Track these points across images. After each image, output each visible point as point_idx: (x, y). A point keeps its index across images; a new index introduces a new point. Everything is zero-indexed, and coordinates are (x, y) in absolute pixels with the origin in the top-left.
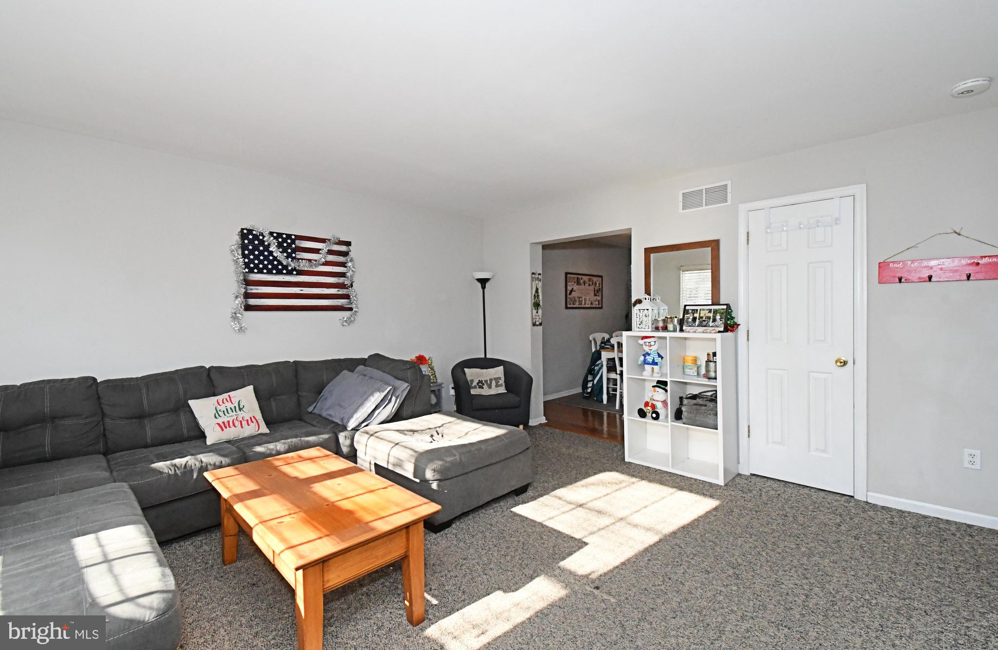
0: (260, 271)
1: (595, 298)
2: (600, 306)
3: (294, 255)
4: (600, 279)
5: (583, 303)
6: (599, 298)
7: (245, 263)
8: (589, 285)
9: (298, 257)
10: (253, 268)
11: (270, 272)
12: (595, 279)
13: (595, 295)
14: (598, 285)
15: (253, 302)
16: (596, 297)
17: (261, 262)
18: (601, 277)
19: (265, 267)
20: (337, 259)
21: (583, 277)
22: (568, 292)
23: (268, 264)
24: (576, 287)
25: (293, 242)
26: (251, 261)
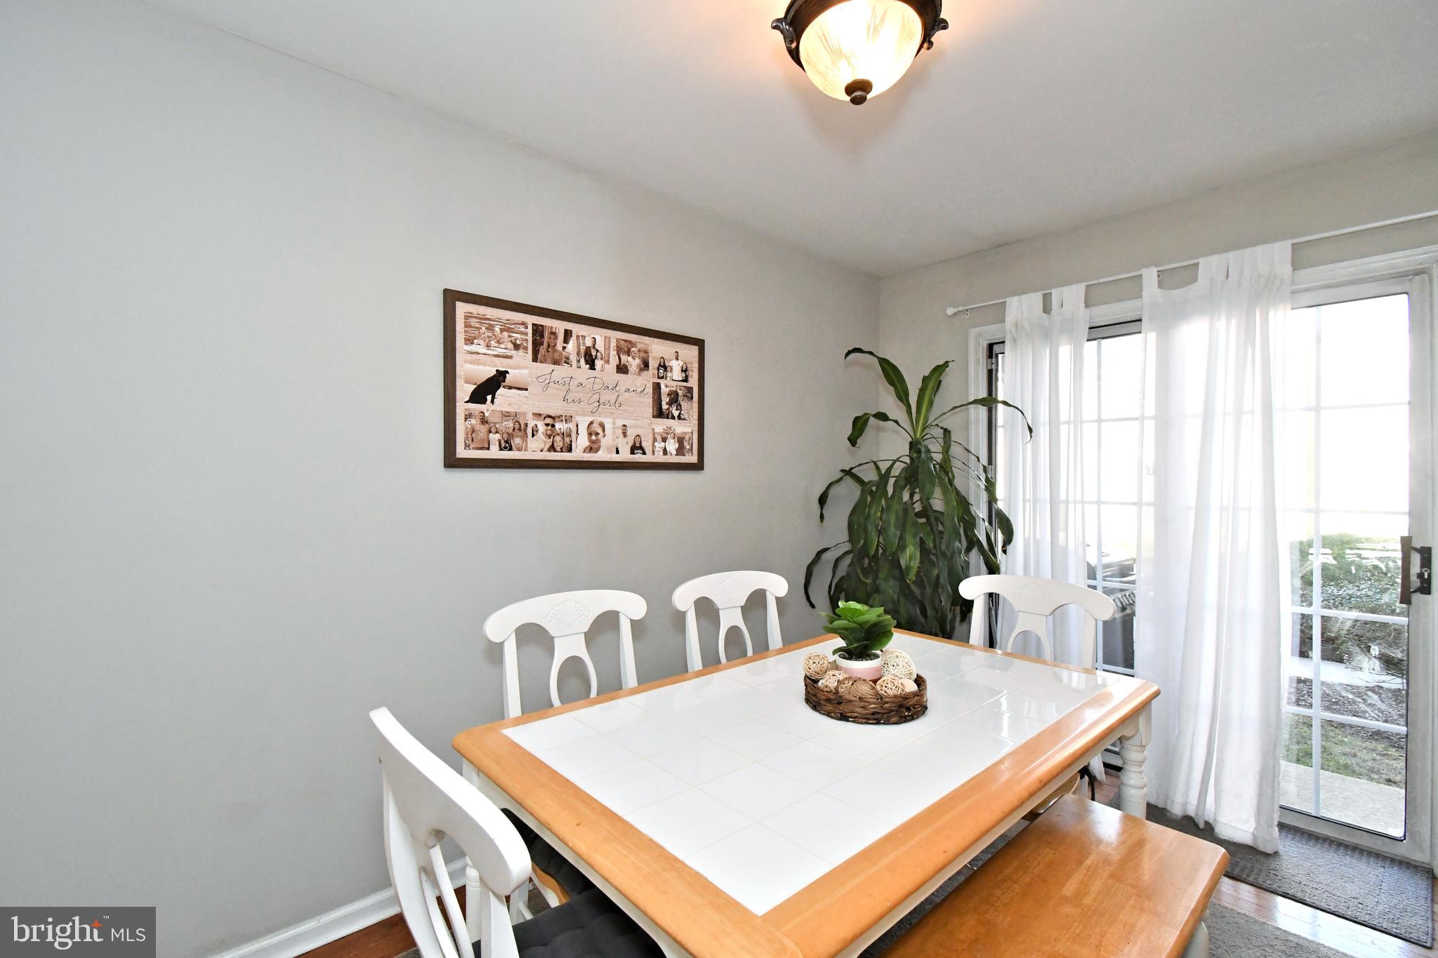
1: (661, 425)
2: (692, 458)
4: (694, 351)
5: (582, 441)
6: (687, 428)
8: (622, 369)
12: (658, 349)
13: (660, 414)
14: (677, 374)
16: (669, 422)
18: (699, 343)
21: (577, 329)
22: (464, 390)
24: (521, 367)
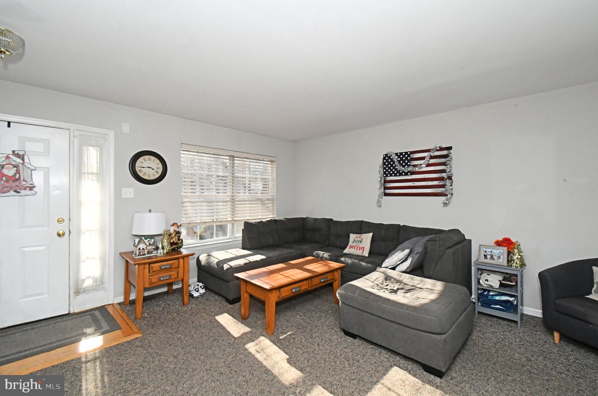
0: (391, 175)
3: (409, 164)
7: (384, 172)
9: (412, 164)
10: (388, 174)
11: (396, 175)
15: (388, 191)
17: (391, 170)
19: (393, 173)
20: (439, 161)
23: (395, 171)
25: (409, 156)
26: (387, 170)
